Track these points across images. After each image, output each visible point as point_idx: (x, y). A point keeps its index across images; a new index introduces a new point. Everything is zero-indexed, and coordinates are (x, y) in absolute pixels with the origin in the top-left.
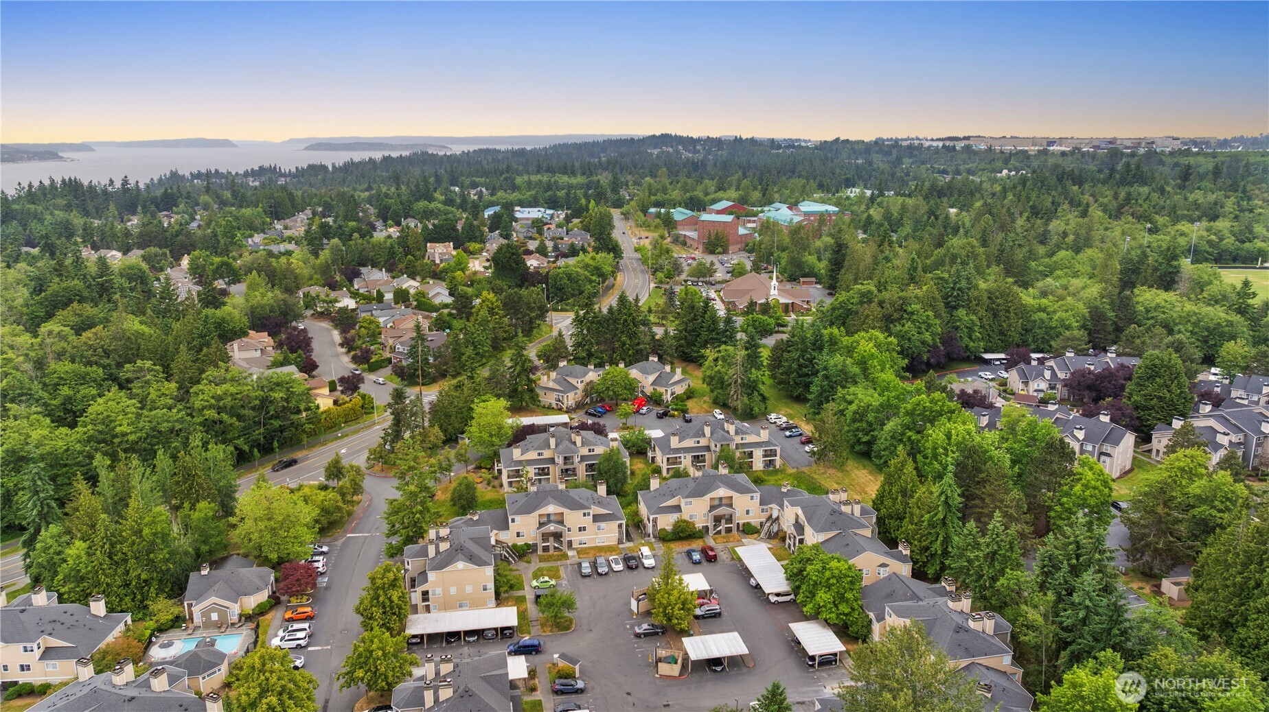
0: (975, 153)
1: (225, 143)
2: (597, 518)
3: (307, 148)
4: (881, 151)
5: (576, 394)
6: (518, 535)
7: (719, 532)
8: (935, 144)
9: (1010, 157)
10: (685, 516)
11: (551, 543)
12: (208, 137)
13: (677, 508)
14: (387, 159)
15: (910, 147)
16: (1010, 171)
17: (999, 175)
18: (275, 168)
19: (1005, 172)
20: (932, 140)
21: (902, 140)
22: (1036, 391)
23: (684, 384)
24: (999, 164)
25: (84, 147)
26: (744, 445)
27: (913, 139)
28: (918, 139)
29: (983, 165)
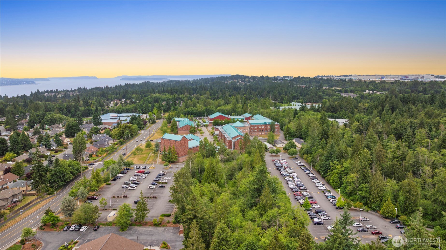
0: (354, 82)
1: (95, 78)
3: (121, 80)
4: (316, 81)
8: (338, 78)
9: (369, 84)
15: (327, 79)
16: (370, 91)
17: (365, 92)
19: (367, 91)
20: (338, 76)
21: (325, 76)
24: (364, 88)
27: (330, 76)
28: (332, 76)
29: (357, 88)
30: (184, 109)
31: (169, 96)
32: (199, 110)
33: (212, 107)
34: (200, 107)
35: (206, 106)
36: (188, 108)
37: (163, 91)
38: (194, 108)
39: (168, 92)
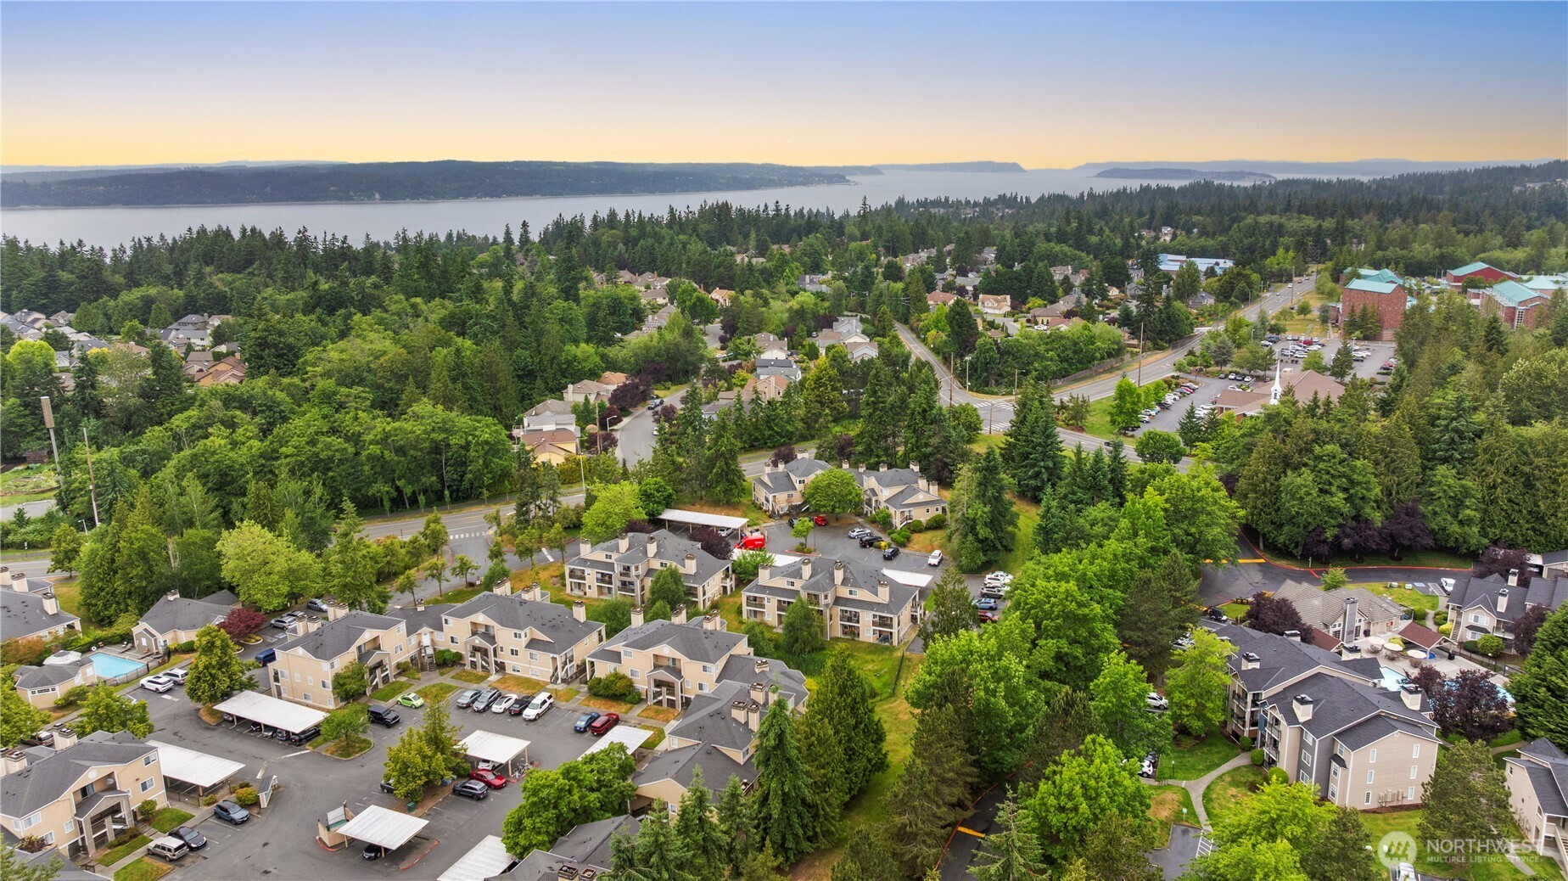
1: (1014, 167)
2: (533, 644)
5: (790, 496)
6: (453, 640)
7: (660, 703)
10: (625, 669)
11: (478, 658)
12: (997, 160)
13: (616, 657)
14: (1145, 190)
18: (1016, 197)
22: (1471, 627)
23: (932, 509)
25: (874, 170)
26: (846, 602)
30: (1373, 252)
31: (1309, 222)
32: (1419, 256)
33: (1460, 252)
34: (1421, 250)
35: (1440, 247)
36: (1385, 249)
37: (1288, 208)
38: (1405, 252)
39: (1303, 210)
